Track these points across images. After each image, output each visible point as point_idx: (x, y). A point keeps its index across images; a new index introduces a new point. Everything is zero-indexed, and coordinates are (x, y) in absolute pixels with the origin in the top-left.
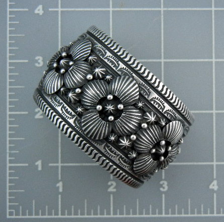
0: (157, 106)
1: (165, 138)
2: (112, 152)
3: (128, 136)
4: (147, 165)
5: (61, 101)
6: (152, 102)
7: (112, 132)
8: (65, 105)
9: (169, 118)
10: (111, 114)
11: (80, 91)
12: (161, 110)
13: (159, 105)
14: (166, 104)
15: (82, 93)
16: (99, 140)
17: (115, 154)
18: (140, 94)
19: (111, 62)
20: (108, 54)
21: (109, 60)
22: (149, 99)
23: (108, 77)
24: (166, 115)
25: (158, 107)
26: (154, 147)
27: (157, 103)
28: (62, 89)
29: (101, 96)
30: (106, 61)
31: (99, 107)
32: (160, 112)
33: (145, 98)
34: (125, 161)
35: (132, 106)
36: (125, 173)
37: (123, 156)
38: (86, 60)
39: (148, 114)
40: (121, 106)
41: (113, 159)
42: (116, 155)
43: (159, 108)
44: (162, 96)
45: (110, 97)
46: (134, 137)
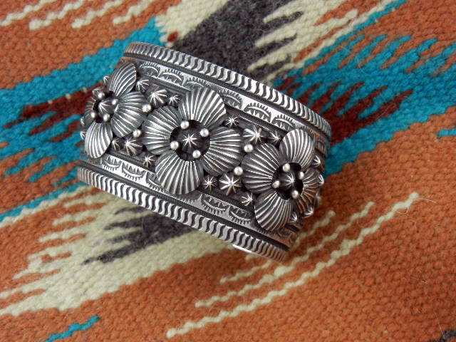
0: (258, 116)
1: (288, 159)
2: (216, 205)
3: (230, 172)
4: (275, 209)
5: (118, 160)
6: (249, 112)
7: (206, 174)
8: (126, 163)
9: (284, 128)
10: (194, 148)
11: (139, 132)
12: (266, 120)
13: (261, 114)
14: (270, 109)
15: (143, 134)
16: (191, 193)
17: (221, 206)
18: (227, 107)
19: (171, 77)
20: (163, 68)
21: (165, 76)
22: (243, 109)
23: (172, 99)
24: (276, 125)
25: (261, 116)
26: (276, 178)
27: (257, 111)
28: (114, 142)
29: (172, 128)
30: (162, 79)
31: (174, 145)
32: (266, 122)
33: (237, 110)
34: (239, 214)
35: (220, 126)
36: (248, 233)
37: (235, 207)
38: (134, 89)
39: (247, 130)
40: (204, 133)
41: (220, 215)
42: (223, 208)
43: (262, 118)
44: (261, 99)
45: (185, 125)
46: (238, 171)
